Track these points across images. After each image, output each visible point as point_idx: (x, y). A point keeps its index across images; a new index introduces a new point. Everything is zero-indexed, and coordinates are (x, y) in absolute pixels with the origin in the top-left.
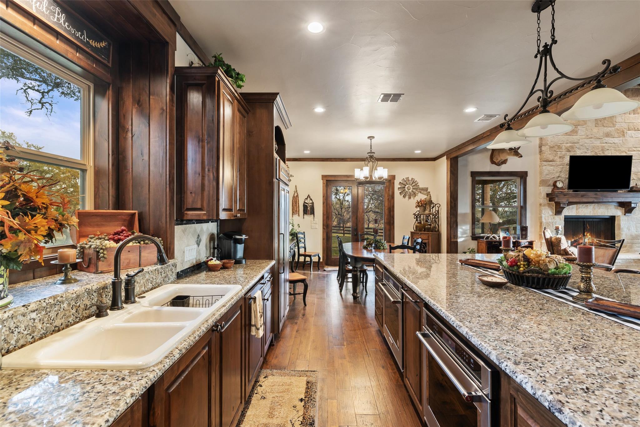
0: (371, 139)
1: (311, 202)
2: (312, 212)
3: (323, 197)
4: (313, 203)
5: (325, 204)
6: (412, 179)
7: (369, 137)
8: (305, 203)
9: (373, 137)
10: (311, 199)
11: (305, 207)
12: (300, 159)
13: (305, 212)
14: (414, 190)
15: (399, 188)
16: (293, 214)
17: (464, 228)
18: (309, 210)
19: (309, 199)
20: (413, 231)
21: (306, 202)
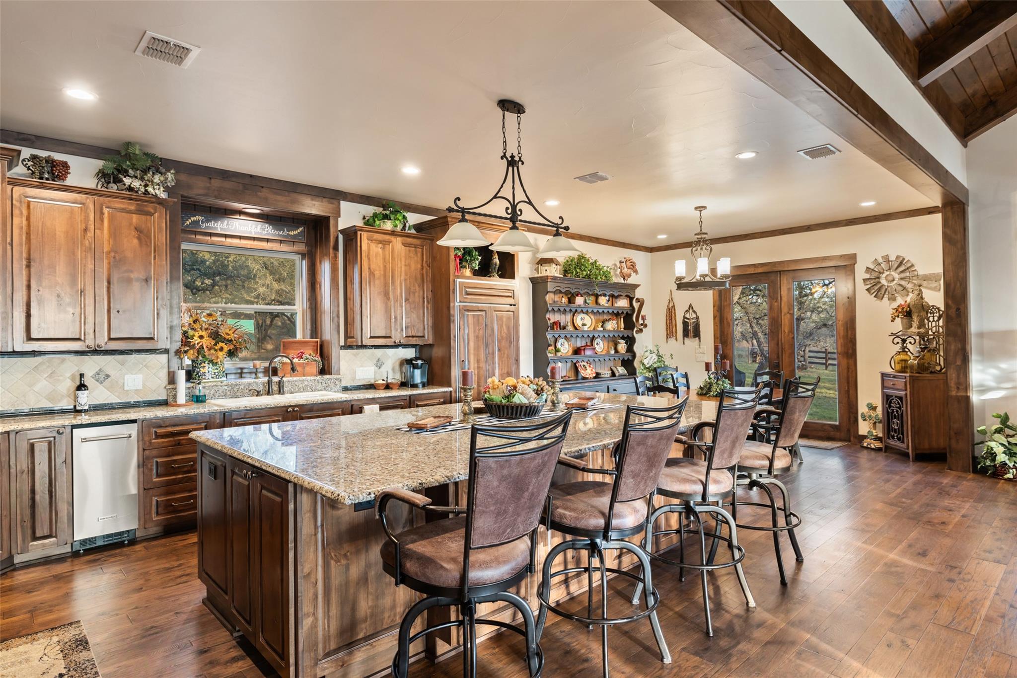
0: (700, 211)
1: (694, 316)
2: (697, 334)
3: (714, 307)
4: (698, 318)
5: (718, 319)
6: (898, 257)
7: (696, 208)
8: (685, 317)
9: (705, 208)
10: (694, 312)
11: (685, 324)
12: (675, 245)
13: (686, 334)
14: (903, 283)
15: (865, 280)
16: (667, 337)
17: (1004, 366)
18: (692, 330)
19: (691, 311)
20: (889, 370)
21: (688, 316)
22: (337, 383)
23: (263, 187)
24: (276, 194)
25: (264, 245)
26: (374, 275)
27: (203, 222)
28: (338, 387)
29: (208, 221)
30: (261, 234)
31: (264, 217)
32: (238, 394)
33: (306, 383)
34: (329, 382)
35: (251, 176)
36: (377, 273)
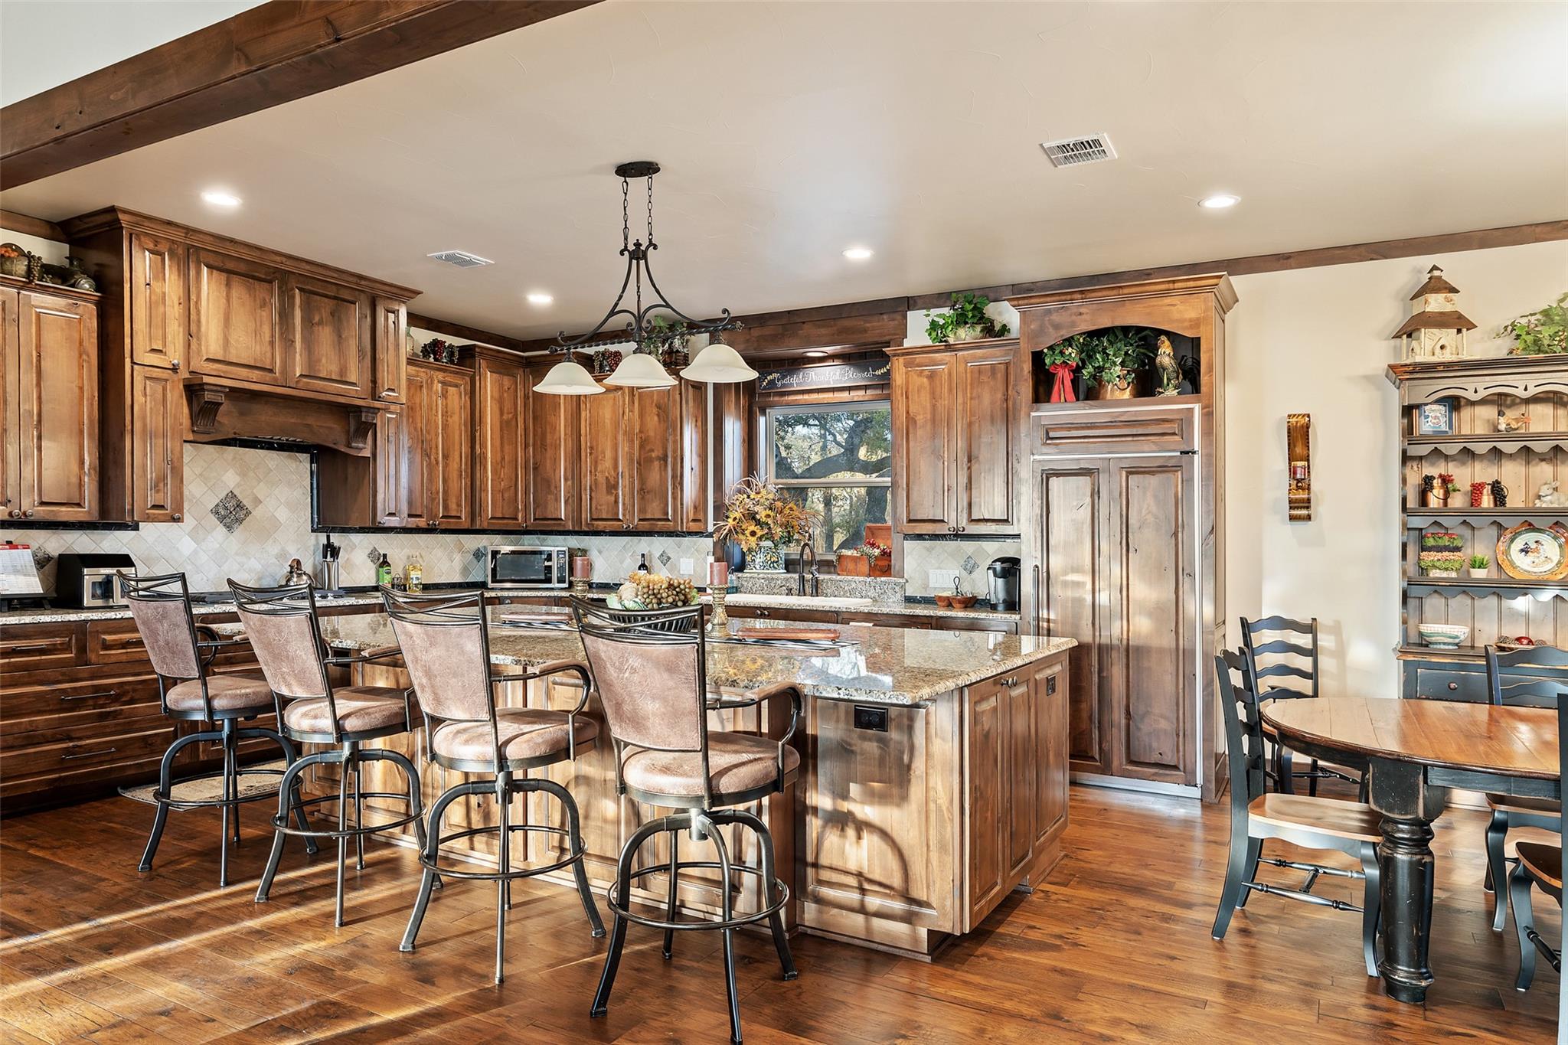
22: (897, 589)
23: (804, 323)
24: (819, 327)
25: (844, 396)
26: (915, 422)
27: (779, 380)
28: (898, 596)
29: (784, 377)
30: (840, 381)
31: (845, 358)
32: (774, 591)
33: (854, 585)
34: (886, 587)
35: (789, 312)
36: (920, 419)
